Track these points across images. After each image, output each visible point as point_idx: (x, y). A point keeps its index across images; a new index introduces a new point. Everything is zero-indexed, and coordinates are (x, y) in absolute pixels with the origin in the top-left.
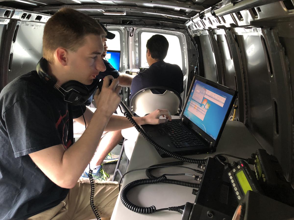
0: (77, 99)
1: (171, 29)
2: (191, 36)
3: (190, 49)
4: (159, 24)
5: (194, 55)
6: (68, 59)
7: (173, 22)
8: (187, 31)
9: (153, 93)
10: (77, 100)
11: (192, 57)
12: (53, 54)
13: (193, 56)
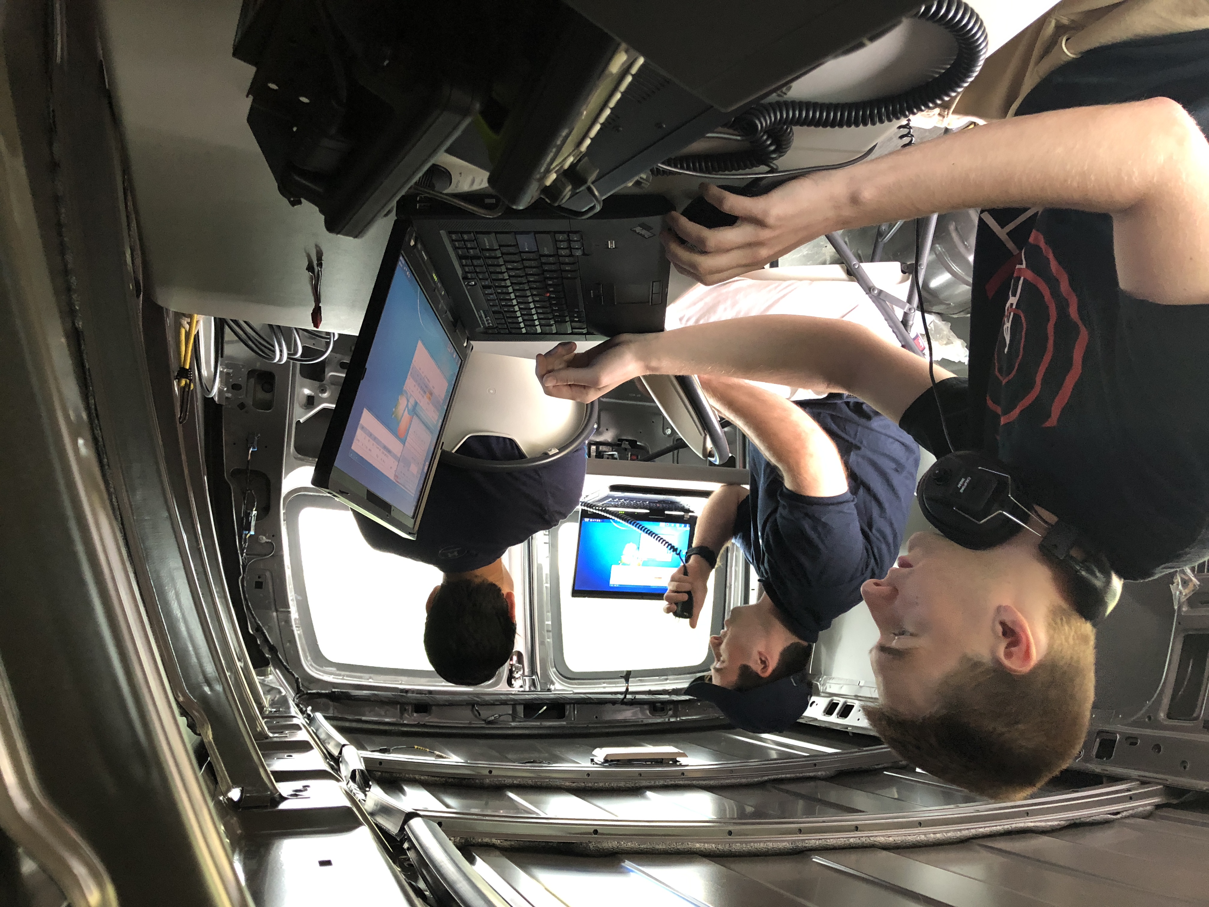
0: (963, 484)
1: (365, 692)
2: (279, 664)
3: (277, 611)
4: (416, 712)
5: (259, 585)
6: (993, 630)
7: (360, 721)
8: (298, 687)
9: (511, 441)
10: (963, 480)
11: (268, 574)
12: (1050, 646)
13: (261, 583)
